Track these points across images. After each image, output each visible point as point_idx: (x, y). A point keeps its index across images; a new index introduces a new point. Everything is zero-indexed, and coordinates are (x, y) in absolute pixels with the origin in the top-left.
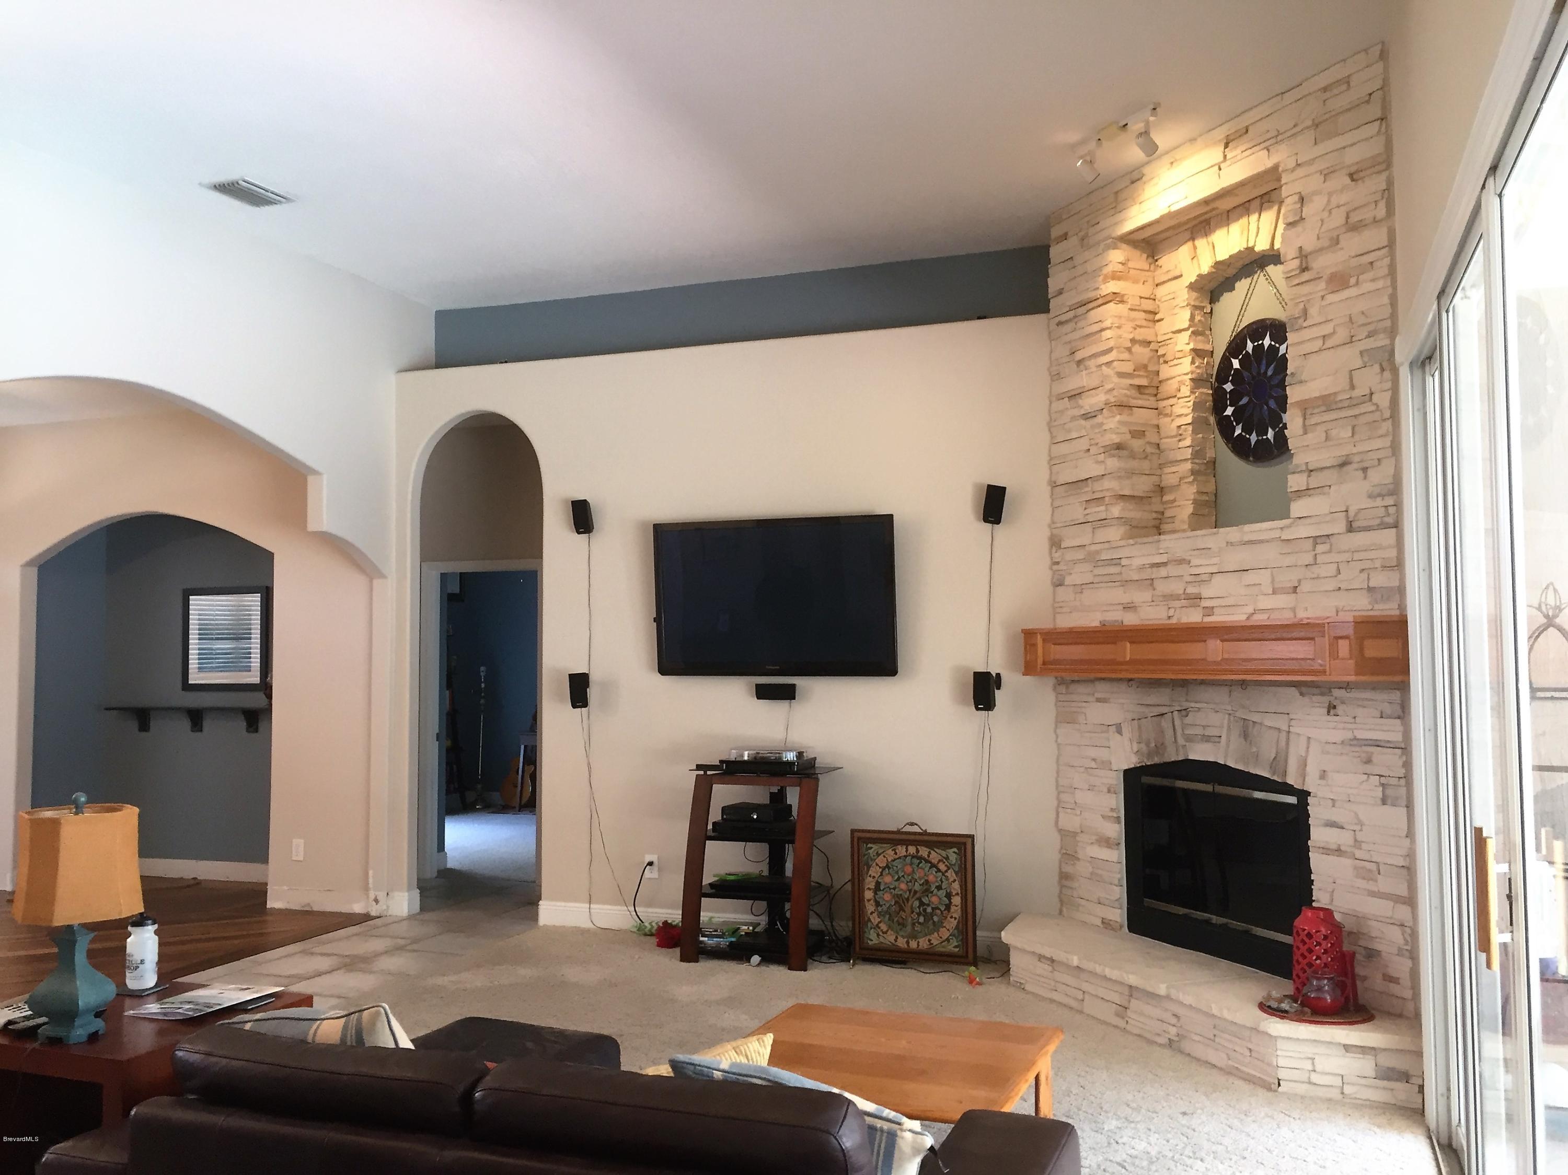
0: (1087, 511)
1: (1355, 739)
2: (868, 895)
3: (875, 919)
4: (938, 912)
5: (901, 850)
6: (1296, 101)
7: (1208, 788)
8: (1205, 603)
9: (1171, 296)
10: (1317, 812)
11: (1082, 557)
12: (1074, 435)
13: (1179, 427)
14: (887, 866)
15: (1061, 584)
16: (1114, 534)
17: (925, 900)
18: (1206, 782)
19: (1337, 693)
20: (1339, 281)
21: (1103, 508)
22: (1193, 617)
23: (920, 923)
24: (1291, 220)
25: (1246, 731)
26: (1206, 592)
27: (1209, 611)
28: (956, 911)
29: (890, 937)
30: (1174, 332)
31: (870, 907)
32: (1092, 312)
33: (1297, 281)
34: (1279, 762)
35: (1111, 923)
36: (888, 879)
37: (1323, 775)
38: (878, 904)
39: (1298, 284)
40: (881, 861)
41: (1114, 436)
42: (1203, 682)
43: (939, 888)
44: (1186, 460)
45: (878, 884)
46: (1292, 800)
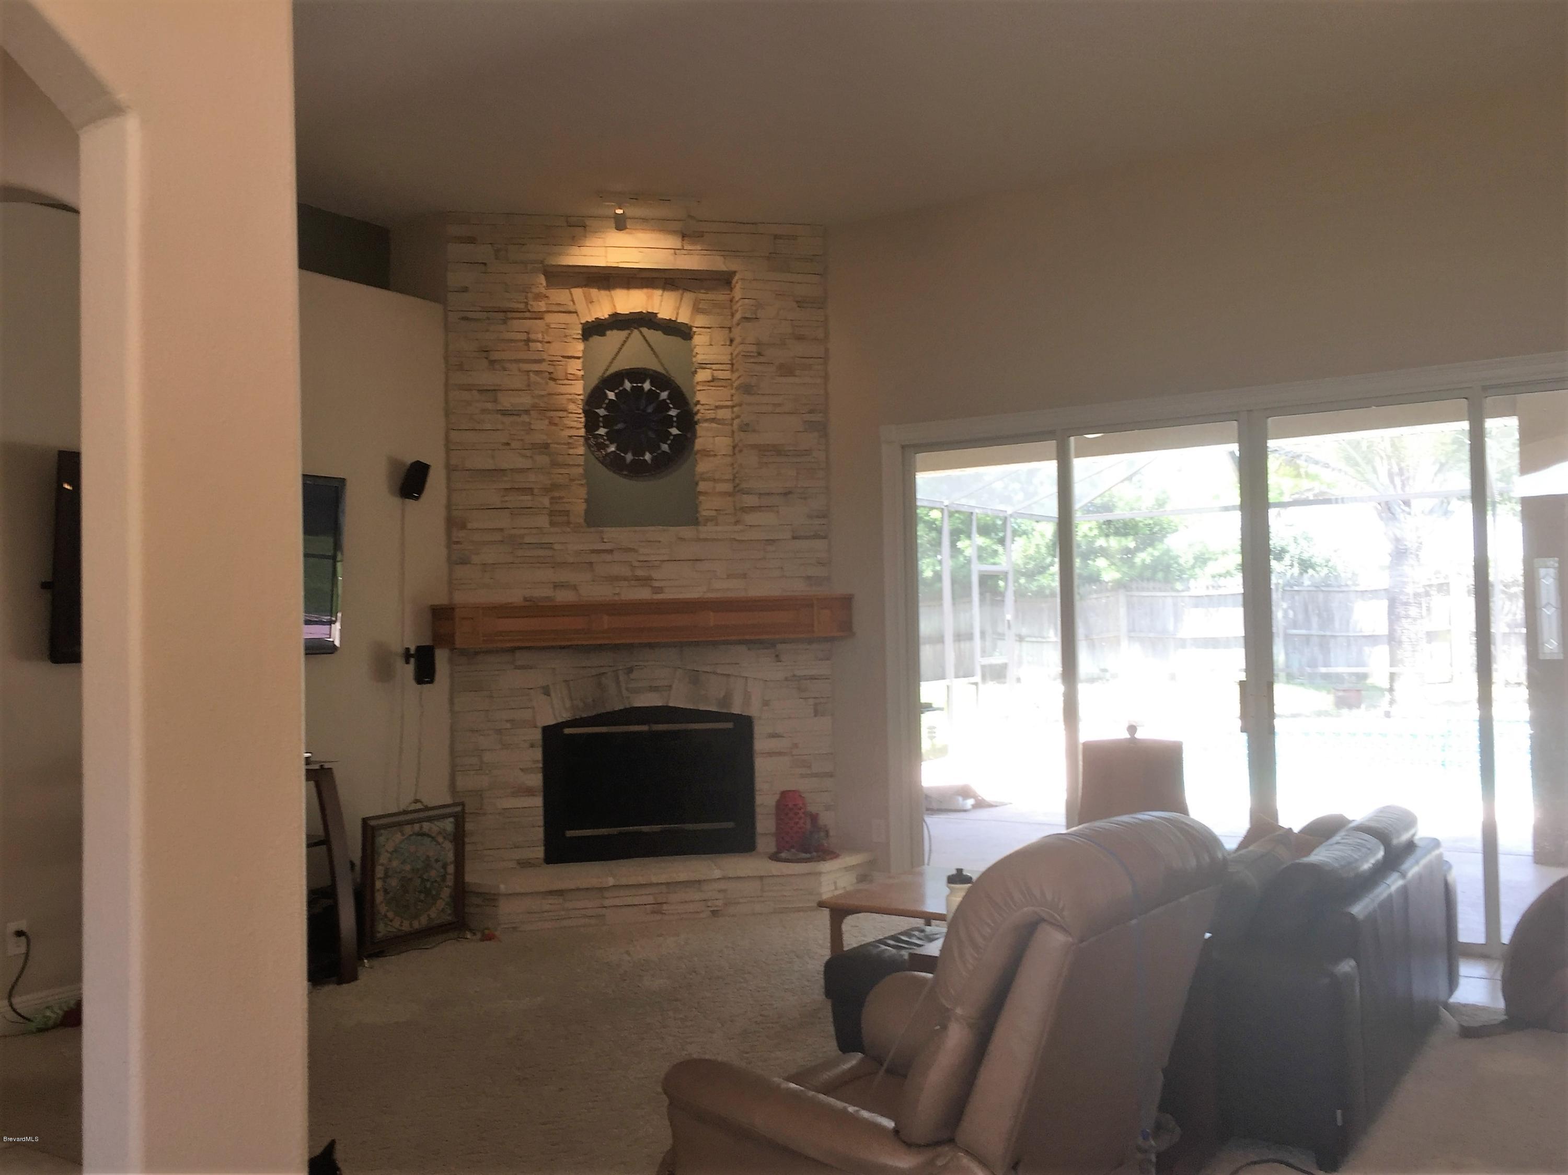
0: (506, 498)
1: (794, 676)
2: (379, 884)
3: (383, 909)
4: (436, 884)
5: (408, 830)
6: (751, 234)
7: (645, 728)
8: (656, 584)
9: (563, 326)
10: (760, 730)
11: (500, 538)
12: (488, 426)
13: (570, 437)
14: (395, 851)
15: (464, 562)
16: (543, 521)
17: (425, 877)
18: (643, 723)
19: (779, 646)
20: (786, 370)
21: (529, 497)
22: (644, 594)
23: (422, 901)
24: (747, 315)
25: (695, 678)
26: (655, 575)
27: (660, 590)
28: (450, 880)
29: (396, 923)
30: (563, 357)
31: (379, 897)
32: (515, 321)
33: (752, 360)
34: (726, 700)
35: (529, 861)
36: (395, 864)
37: (766, 703)
38: (386, 892)
39: (753, 363)
40: (390, 847)
41: (545, 437)
42: (651, 646)
43: (437, 861)
44: (579, 465)
45: (386, 871)
46: (730, 725)
